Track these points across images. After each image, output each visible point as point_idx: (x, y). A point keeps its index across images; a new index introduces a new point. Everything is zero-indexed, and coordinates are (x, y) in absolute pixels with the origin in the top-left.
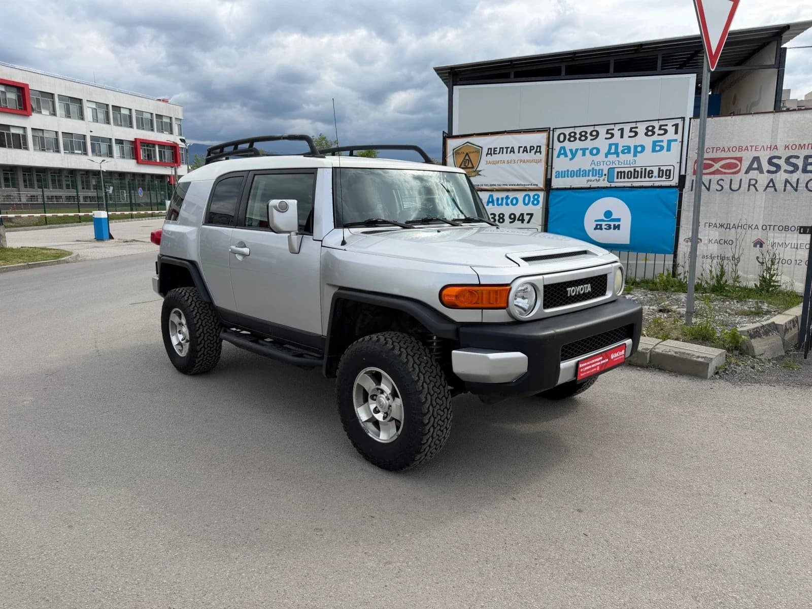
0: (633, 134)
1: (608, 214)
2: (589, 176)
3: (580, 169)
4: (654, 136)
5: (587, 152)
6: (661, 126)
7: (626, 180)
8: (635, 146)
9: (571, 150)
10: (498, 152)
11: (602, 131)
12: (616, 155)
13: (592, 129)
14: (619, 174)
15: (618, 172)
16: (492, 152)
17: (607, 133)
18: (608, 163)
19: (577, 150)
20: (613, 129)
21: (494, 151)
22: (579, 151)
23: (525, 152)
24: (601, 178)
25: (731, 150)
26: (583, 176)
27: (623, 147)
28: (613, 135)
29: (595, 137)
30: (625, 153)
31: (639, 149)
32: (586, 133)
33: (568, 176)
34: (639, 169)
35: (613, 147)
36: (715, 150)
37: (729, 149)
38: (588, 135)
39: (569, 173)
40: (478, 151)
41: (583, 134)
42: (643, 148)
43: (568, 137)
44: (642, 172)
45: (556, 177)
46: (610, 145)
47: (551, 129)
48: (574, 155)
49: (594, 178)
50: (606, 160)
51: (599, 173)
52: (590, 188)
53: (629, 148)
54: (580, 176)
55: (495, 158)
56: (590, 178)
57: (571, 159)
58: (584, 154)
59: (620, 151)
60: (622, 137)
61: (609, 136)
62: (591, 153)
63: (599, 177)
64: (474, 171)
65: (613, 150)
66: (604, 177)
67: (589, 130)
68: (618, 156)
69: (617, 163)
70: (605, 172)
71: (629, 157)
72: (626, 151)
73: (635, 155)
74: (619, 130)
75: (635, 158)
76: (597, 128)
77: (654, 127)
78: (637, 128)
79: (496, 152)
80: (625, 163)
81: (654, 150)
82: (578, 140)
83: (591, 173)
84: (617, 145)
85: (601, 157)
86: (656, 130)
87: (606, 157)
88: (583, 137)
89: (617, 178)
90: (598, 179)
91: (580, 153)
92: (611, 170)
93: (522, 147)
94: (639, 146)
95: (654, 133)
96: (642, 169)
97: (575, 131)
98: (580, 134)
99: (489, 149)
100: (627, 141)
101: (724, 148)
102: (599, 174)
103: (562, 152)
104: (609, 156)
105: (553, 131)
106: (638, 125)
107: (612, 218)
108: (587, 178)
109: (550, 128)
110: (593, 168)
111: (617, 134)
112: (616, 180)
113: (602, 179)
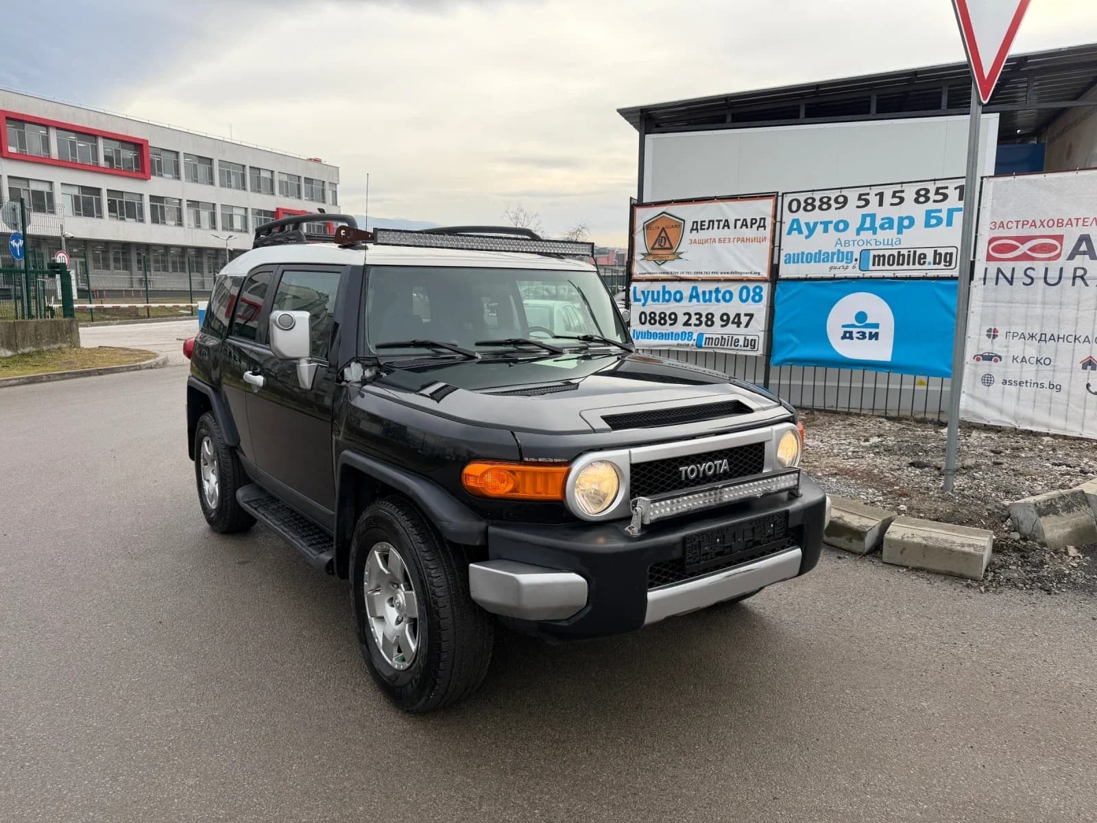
0: (897, 200)
1: (861, 317)
2: (832, 261)
3: (820, 251)
4: (928, 203)
5: (831, 227)
6: (938, 189)
7: (887, 267)
8: (899, 217)
9: (807, 224)
10: (706, 227)
11: (853, 196)
12: (871, 231)
13: (837, 193)
14: (877, 258)
15: (874, 256)
16: (697, 226)
17: (860, 199)
18: (861, 243)
19: (816, 224)
20: (868, 194)
21: (702, 225)
22: (819, 225)
23: (744, 227)
24: (849, 265)
25: (1045, 224)
26: (824, 261)
27: (882, 219)
28: (867, 202)
29: (841, 205)
30: (885, 229)
31: (906, 223)
32: (829, 199)
33: (802, 262)
34: (905, 252)
35: (868, 219)
36: (1020, 225)
37: (1042, 224)
38: (832, 202)
39: (805, 256)
40: (679, 224)
41: (825, 200)
42: (912, 221)
43: (803, 205)
44: (909, 256)
45: (786, 263)
46: (864, 217)
47: (780, 194)
48: (811, 233)
49: (840, 264)
50: (858, 238)
51: (848, 257)
52: (833, 279)
53: (891, 220)
54: (819, 262)
55: (703, 235)
56: (835, 264)
57: (807, 237)
58: (826, 230)
59: (877, 225)
60: (881, 204)
61: (863, 203)
62: (837, 229)
63: (846, 263)
64: (674, 254)
65: (867, 225)
66: (854, 262)
67: (833, 195)
68: (875, 233)
69: (873, 242)
70: (856, 255)
71: (891, 234)
72: (886, 226)
73: (900, 232)
74: (876, 195)
75: (900, 236)
76: (844, 192)
77: (927, 191)
78: (902, 191)
79: (703, 227)
80: (886, 243)
81: (927, 225)
82: (817, 208)
83: (835, 257)
84: (873, 216)
85: (850, 234)
86: (932, 195)
87: (858, 234)
88: (825, 204)
89: (874, 265)
90: (846, 265)
91: (820, 228)
92: (864, 253)
93: (739, 220)
94: (906, 218)
95: (927, 199)
96: (909, 252)
97: (814, 196)
98: (821, 200)
99: (694, 222)
100: (888, 211)
101: (1034, 221)
102: (847, 259)
103: (795, 226)
104: (862, 233)
105: (783, 196)
106: (905, 187)
107: (867, 322)
108: (830, 264)
109: (778, 193)
110: (839, 250)
111: (874, 200)
112: (871, 267)
113: (851, 265)
